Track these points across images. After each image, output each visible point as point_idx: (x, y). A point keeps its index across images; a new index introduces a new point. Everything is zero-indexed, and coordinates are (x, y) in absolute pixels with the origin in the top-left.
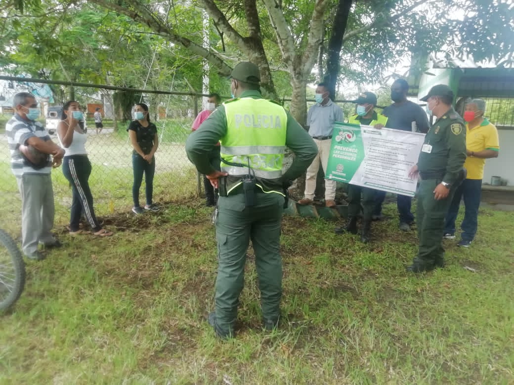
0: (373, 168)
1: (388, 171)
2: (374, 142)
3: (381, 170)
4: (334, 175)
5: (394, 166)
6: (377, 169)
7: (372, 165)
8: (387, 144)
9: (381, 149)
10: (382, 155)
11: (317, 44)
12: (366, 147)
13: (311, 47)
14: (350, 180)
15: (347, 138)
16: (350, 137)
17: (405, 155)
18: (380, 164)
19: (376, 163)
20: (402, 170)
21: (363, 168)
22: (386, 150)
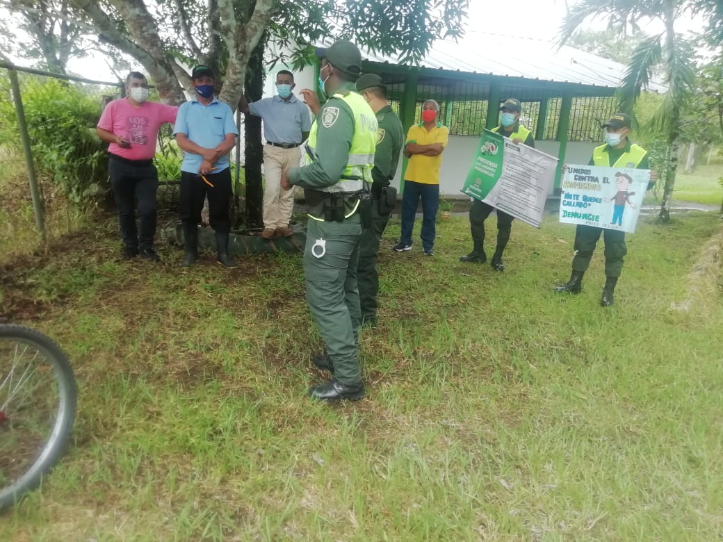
0: (507, 188)
1: (520, 194)
2: (513, 159)
3: (514, 191)
4: (471, 190)
5: (526, 190)
6: (510, 190)
7: (507, 185)
8: (524, 164)
9: (518, 168)
10: (518, 176)
11: (269, 14)
12: (505, 163)
13: (261, 16)
14: (484, 198)
15: (491, 149)
16: (493, 149)
17: (537, 179)
18: (514, 184)
19: (511, 183)
20: (533, 195)
21: (498, 186)
22: (521, 169)
